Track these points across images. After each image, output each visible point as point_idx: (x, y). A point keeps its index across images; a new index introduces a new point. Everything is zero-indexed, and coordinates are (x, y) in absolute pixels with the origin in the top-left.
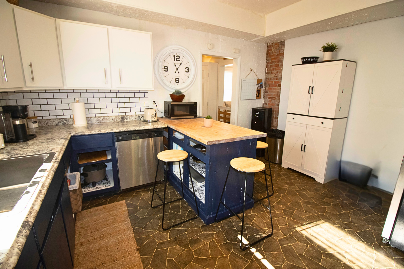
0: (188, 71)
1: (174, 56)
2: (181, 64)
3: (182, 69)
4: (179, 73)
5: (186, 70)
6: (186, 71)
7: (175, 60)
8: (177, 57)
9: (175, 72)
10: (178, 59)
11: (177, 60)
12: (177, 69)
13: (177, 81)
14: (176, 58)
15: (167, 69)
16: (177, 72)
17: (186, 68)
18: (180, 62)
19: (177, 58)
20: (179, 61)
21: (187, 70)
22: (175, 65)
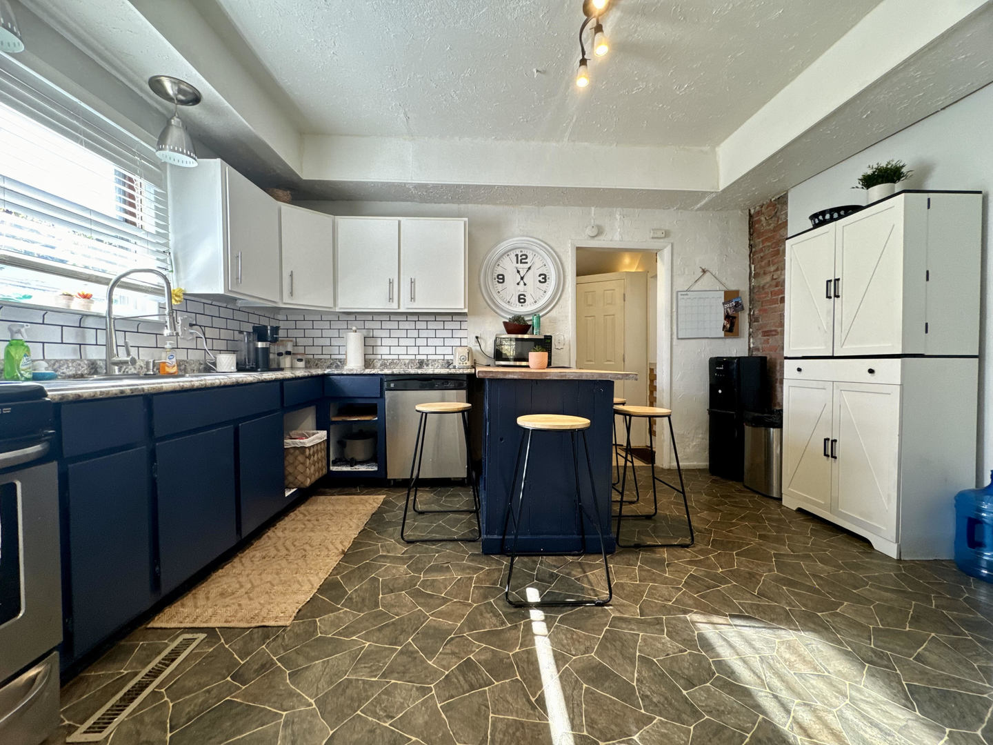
0: (543, 280)
1: (517, 255)
2: (529, 268)
3: (532, 278)
4: (525, 284)
5: (541, 278)
6: (540, 281)
7: (517, 263)
8: (521, 256)
9: (518, 284)
10: (523, 261)
11: (521, 263)
12: (522, 278)
13: (522, 299)
14: (520, 258)
15: (503, 279)
16: (522, 283)
17: (540, 276)
18: (527, 266)
19: (522, 259)
20: (527, 263)
21: (543, 278)
22: (518, 272)
